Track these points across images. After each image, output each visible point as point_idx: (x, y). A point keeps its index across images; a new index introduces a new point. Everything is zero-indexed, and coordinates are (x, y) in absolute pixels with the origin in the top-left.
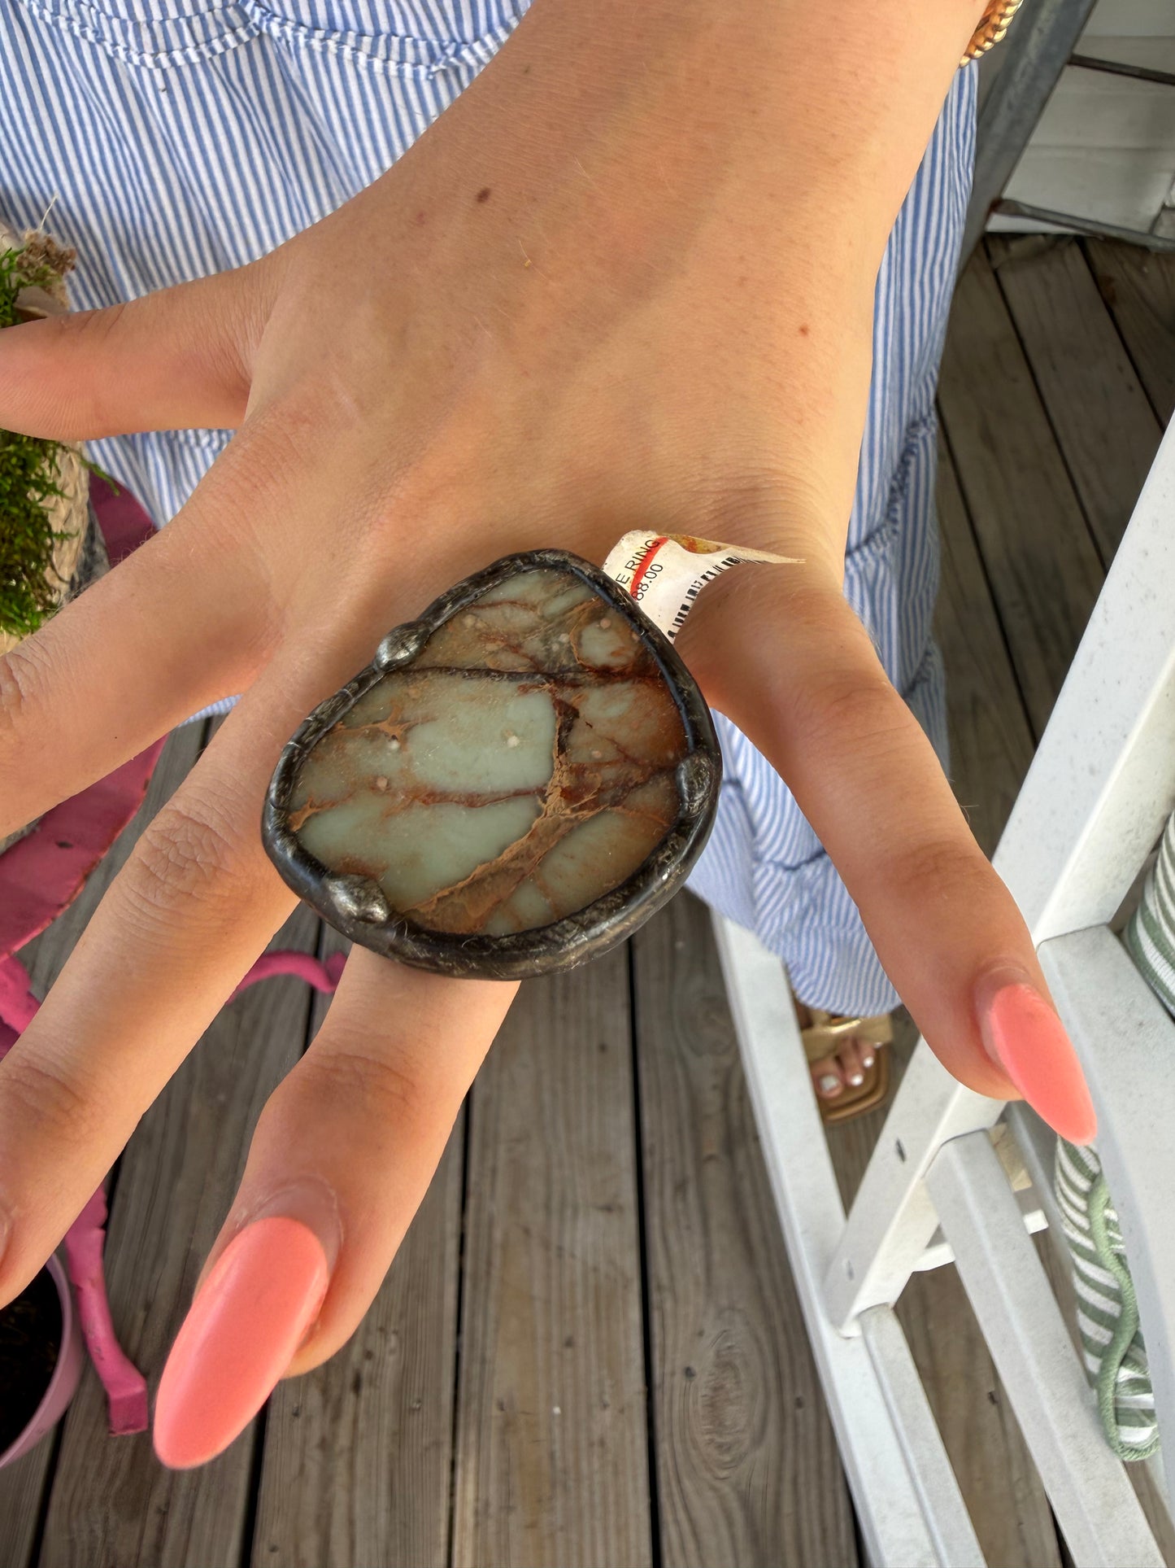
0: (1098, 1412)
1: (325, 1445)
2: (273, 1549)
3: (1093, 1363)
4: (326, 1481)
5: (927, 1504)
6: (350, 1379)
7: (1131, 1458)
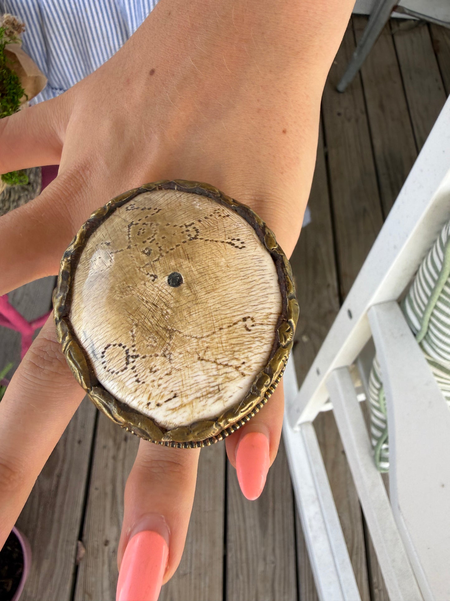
0: (374, 457)
1: (115, 458)
2: (96, 489)
3: (374, 443)
4: (115, 469)
5: (317, 484)
6: (123, 437)
7: (383, 472)
